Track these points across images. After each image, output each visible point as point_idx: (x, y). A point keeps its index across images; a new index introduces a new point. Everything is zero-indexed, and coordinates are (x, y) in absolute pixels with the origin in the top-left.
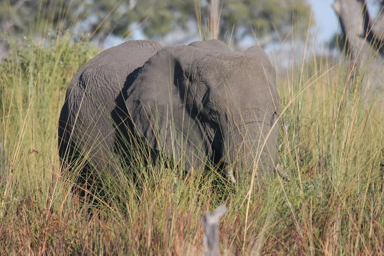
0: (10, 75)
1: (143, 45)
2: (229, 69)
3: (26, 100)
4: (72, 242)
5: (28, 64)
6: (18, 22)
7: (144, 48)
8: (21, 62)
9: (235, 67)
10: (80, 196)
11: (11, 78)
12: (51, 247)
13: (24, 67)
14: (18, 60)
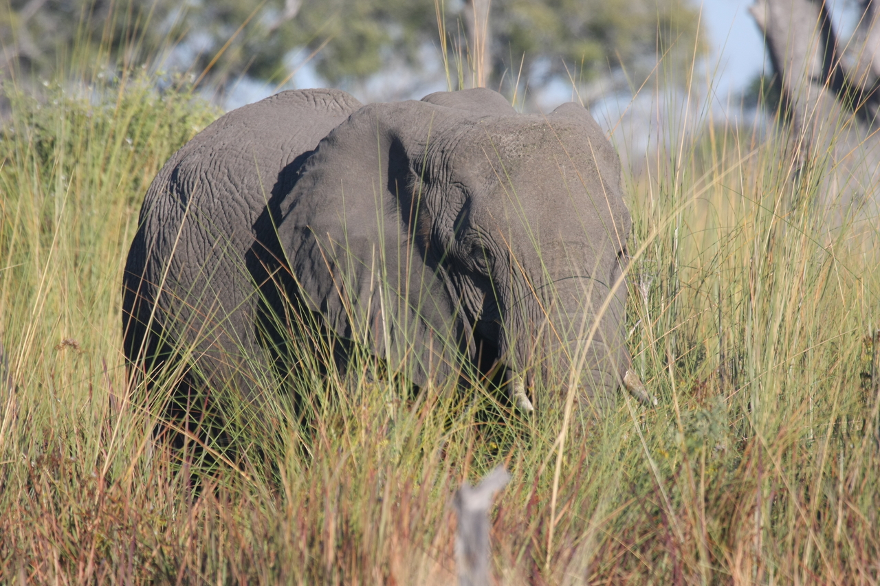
0: (12, 170)
1: (317, 100)
2: (514, 154)
3: (47, 227)
4: (155, 553)
5: (53, 144)
6: (30, 47)
7: (318, 108)
8: (37, 140)
9: (529, 149)
10: (173, 446)
11: (13, 177)
12: (105, 563)
13: (44, 151)
14: (30, 136)
